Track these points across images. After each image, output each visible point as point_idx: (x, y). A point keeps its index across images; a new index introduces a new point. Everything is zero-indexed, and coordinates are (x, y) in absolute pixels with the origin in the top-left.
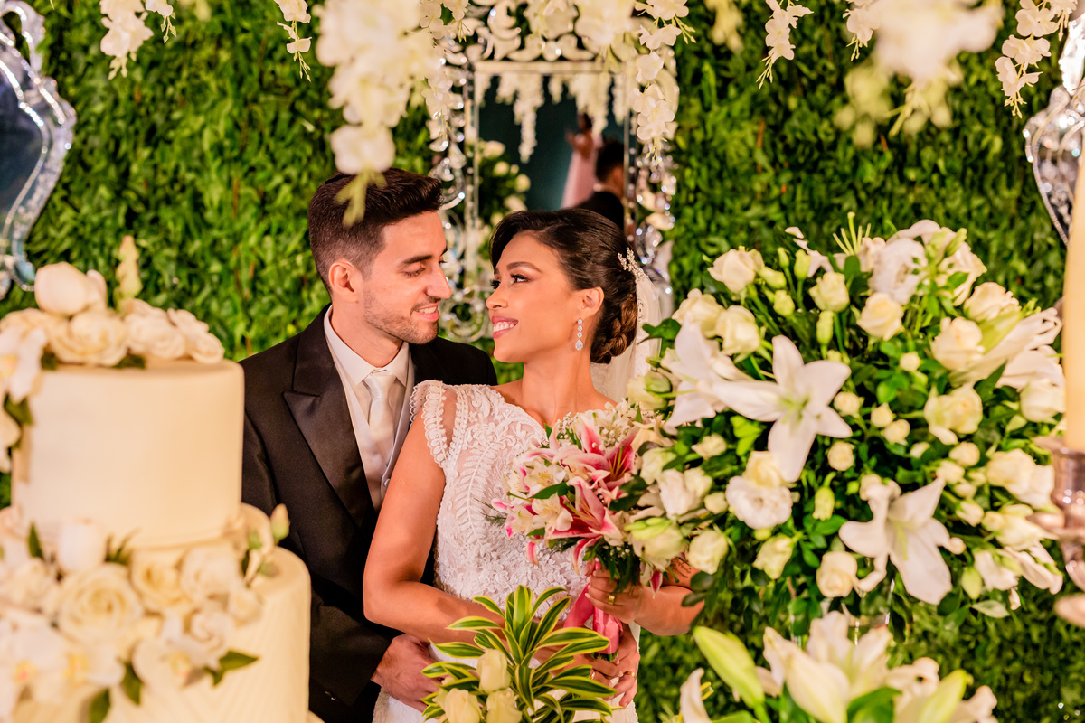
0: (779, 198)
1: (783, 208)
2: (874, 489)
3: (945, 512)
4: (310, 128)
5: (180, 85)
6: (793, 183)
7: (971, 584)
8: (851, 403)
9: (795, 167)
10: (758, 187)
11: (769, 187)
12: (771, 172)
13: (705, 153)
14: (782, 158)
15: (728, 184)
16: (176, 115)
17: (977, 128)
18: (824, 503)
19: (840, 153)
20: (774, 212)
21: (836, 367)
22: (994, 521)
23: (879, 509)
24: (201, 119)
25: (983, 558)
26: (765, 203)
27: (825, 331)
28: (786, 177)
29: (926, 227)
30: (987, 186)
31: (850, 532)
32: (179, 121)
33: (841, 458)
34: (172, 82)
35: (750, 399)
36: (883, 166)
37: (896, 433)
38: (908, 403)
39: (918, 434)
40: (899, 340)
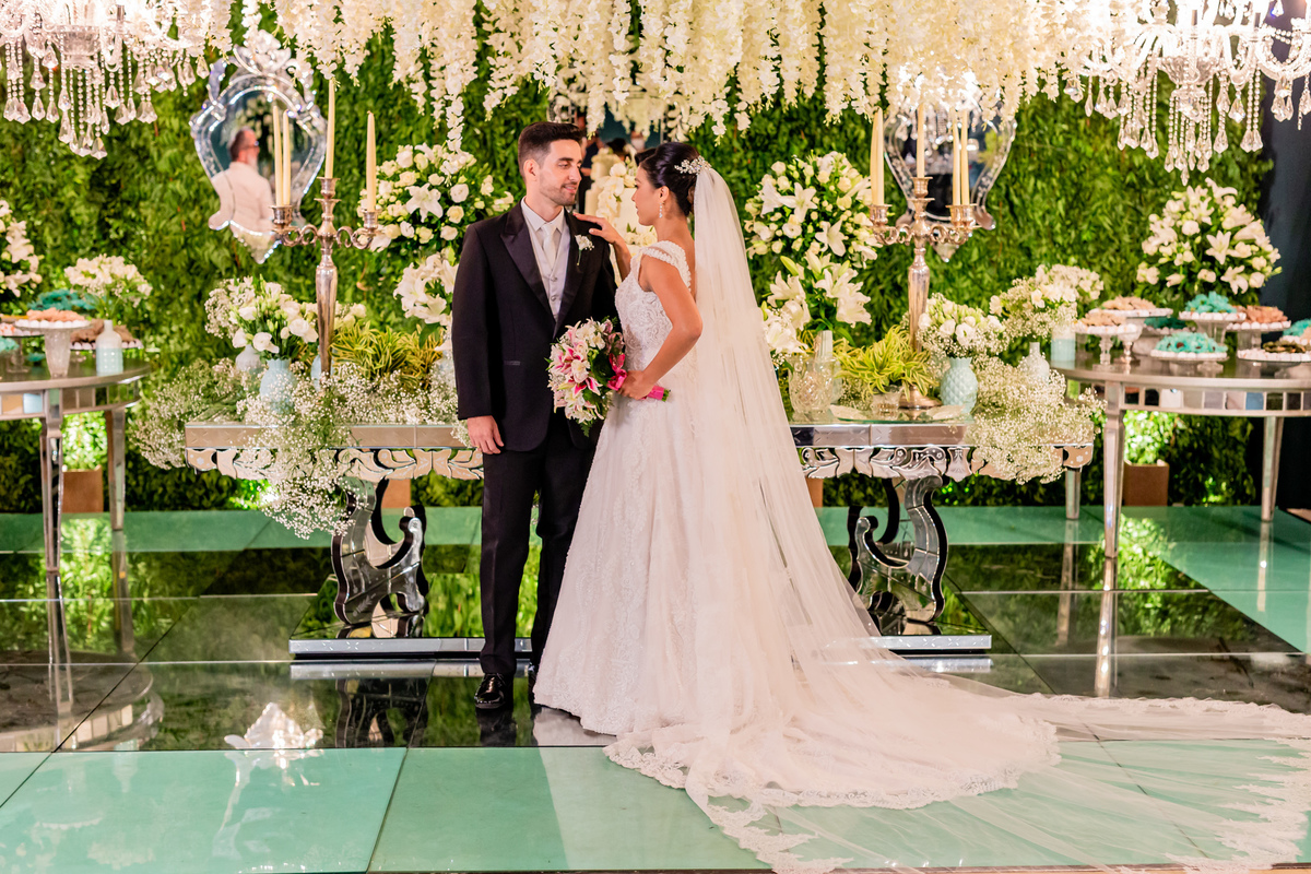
0: (747, 166)
1: (750, 171)
2: (824, 224)
3: (843, 230)
4: (478, 132)
5: (397, 108)
6: (754, 157)
7: (851, 250)
8: (817, 200)
9: (755, 149)
10: (735, 161)
11: (741, 161)
12: (742, 152)
13: (705, 142)
14: (748, 144)
15: (719, 159)
16: (394, 126)
17: (852, 125)
18: (810, 229)
19: (780, 140)
20: (744, 174)
21: (812, 190)
22: (856, 232)
23: (825, 230)
24: (411, 129)
25: (854, 243)
26: (740, 169)
27: (808, 181)
28: (750, 155)
29: (834, 153)
30: (858, 157)
31: (818, 235)
32: (396, 130)
33: (814, 216)
34: (392, 106)
35: (788, 201)
36: (803, 147)
37: (829, 208)
38: (832, 200)
39: (835, 208)
40: (829, 183)
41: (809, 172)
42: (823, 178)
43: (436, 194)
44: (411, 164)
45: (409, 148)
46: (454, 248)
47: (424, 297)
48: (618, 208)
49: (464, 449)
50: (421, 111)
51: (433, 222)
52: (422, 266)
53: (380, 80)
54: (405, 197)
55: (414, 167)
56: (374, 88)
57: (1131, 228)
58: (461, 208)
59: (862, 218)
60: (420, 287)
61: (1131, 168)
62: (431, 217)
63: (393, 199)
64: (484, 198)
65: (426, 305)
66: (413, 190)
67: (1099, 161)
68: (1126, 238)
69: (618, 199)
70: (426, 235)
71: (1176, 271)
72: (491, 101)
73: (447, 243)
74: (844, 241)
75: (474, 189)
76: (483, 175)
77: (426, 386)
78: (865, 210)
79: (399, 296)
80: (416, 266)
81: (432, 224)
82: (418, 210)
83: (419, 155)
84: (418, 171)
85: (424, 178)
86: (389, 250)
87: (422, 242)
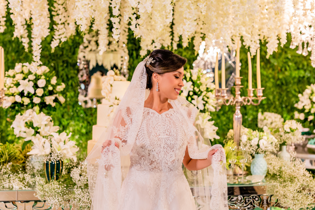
2: (195, 97)
3: (203, 99)
7: (206, 108)
8: (192, 87)
18: (190, 98)
21: (191, 83)
22: (208, 100)
23: (196, 99)
25: (207, 105)
27: (188, 79)
31: (193, 102)
33: (191, 93)
37: (197, 90)
38: (198, 87)
39: (200, 90)
40: (197, 80)
41: (188, 76)
42: (194, 78)
43: (32, 84)
44: (21, 71)
45: (21, 64)
46: (39, 106)
47: (24, 129)
48: (111, 89)
49: (40, 201)
50: (27, 50)
51: (30, 95)
52: (24, 114)
53: (17, 46)
54: (18, 85)
55: (22, 72)
56: (15, 49)
57: (279, 100)
58: (42, 90)
59: (209, 94)
60: (23, 124)
61: (279, 79)
62: (29, 93)
63: (12, 85)
64: (52, 85)
65: (25, 132)
66: (21, 82)
67: (267, 77)
68: (277, 103)
69: (111, 86)
70: (26, 101)
71: (311, 115)
72: (54, 45)
73: (36, 105)
74: (204, 104)
75: (48, 82)
76: (52, 76)
77: (24, 169)
78: (211, 91)
79: (13, 128)
80: (21, 115)
81: (30, 96)
82: (23, 90)
83: (24, 67)
84: (23, 74)
85: (26, 77)
86: (11, 107)
87: (25, 104)
